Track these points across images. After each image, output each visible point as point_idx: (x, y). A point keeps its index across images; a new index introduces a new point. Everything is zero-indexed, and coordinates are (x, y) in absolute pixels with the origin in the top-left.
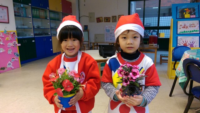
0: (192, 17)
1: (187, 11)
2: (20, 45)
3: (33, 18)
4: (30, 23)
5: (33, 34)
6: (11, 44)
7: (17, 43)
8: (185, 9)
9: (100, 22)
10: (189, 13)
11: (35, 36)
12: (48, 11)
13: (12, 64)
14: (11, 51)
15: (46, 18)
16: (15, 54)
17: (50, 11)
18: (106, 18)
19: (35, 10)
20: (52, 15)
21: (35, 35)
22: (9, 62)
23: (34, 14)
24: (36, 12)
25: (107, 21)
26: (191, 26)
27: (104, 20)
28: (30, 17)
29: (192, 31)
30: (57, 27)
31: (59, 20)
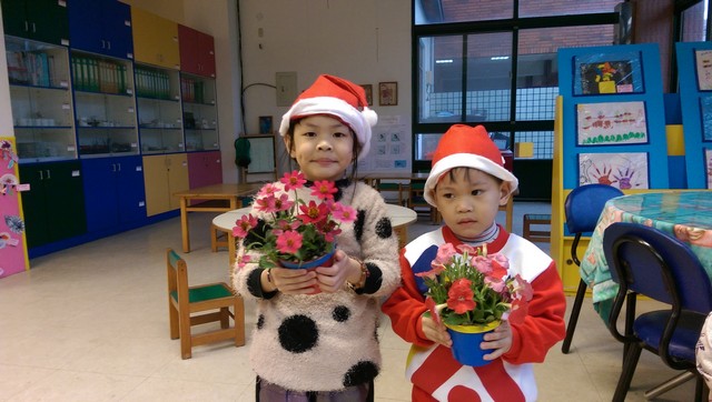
0: (622, 89)
1: (606, 71)
2: (27, 187)
3: (77, 93)
4: (63, 108)
5: (73, 149)
7: (16, 181)
8: (600, 66)
10: (611, 79)
11: (83, 157)
12: (130, 66)
15: (123, 92)
16: (7, 220)
17: (137, 67)
19: (82, 64)
20: (145, 81)
21: (82, 150)
23: (80, 76)
24: (86, 71)
26: (619, 119)
28: (66, 89)
29: (625, 136)
30: (161, 125)
31: (167, 97)
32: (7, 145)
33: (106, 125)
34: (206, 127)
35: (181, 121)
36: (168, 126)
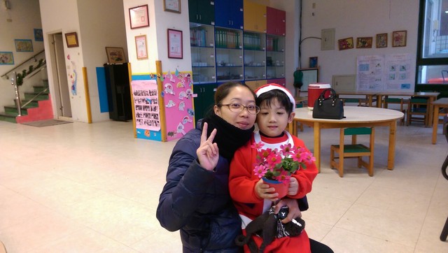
2: (196, 95)
3: (217, 49)
4: (211, 57)
6: (184, 94)
7: (192, 92)
9: (347, 48)
11: (218, 81)
12: (241, 33)
13: (183, 128)
14: (184, 106)
15: (237, 48)
16: (188, 110)
17: (245, 33)
18: (362, 38)
19: (219, 34)
20: (248, 41)
22: (180, 124)
23: (218, 39)
24: (222, 38)
25: (363, 47)
27: (358, 43)
28: (212, 47)
30: (255, 64)
31: (259, 49)
32: (189, 75)
33: (229, 65)
34: (278, 64)
35: (265, 62)
36: (258, 65)
